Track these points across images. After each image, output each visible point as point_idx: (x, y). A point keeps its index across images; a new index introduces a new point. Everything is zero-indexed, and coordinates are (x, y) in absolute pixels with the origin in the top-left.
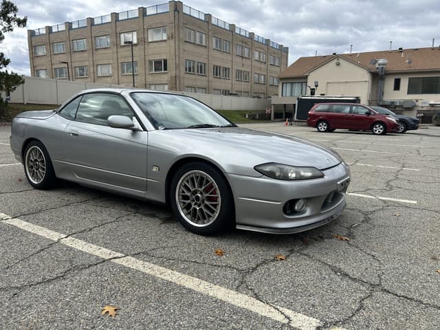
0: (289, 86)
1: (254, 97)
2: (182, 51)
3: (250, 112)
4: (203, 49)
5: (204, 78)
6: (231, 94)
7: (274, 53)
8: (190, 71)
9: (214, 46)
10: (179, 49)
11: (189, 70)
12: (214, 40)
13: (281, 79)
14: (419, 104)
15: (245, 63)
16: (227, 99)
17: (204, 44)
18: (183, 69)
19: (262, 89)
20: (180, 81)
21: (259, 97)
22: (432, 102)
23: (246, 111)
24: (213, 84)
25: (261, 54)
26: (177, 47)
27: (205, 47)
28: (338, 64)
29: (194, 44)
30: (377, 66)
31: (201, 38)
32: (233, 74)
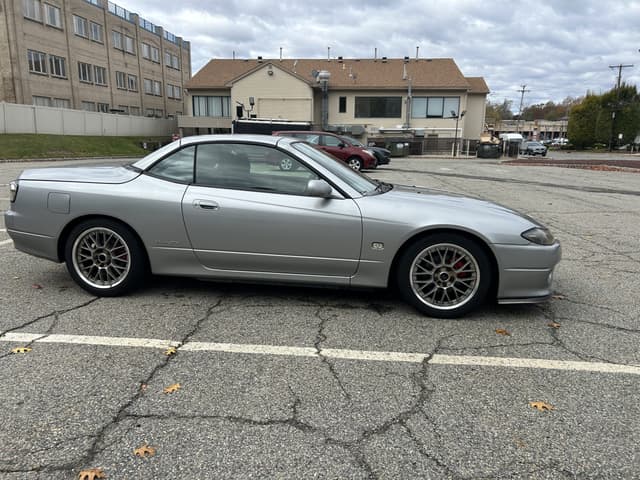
0: (203, 101)
1: (149, 116)
2: (20, 34)
3: (149, 138)
4: (58, 34)
5: (63, 82)
6: (113, 111)
7: (170, 49)
8: (38, 69)
9: (76, 31)
10: (15, 30)
11: (37, 66)
12: (75, 20)
13: (189, 90)
14: (368, 130)
15: (128, 62)
16: (109, 117)
17: (58, 25)
18: (25, 65)
19: (159, 103)
20: (21, 86)
21: (157, 117)
22: (382, 128)
23: (143, 138)
24: (81, 92)
25: (152, 49)
26: (10, 27)
27: (62, 30)
28: (271, 74)
29: (42, 24)
30: (318, 79)
31: (52, 15)
32: (112, 79)
